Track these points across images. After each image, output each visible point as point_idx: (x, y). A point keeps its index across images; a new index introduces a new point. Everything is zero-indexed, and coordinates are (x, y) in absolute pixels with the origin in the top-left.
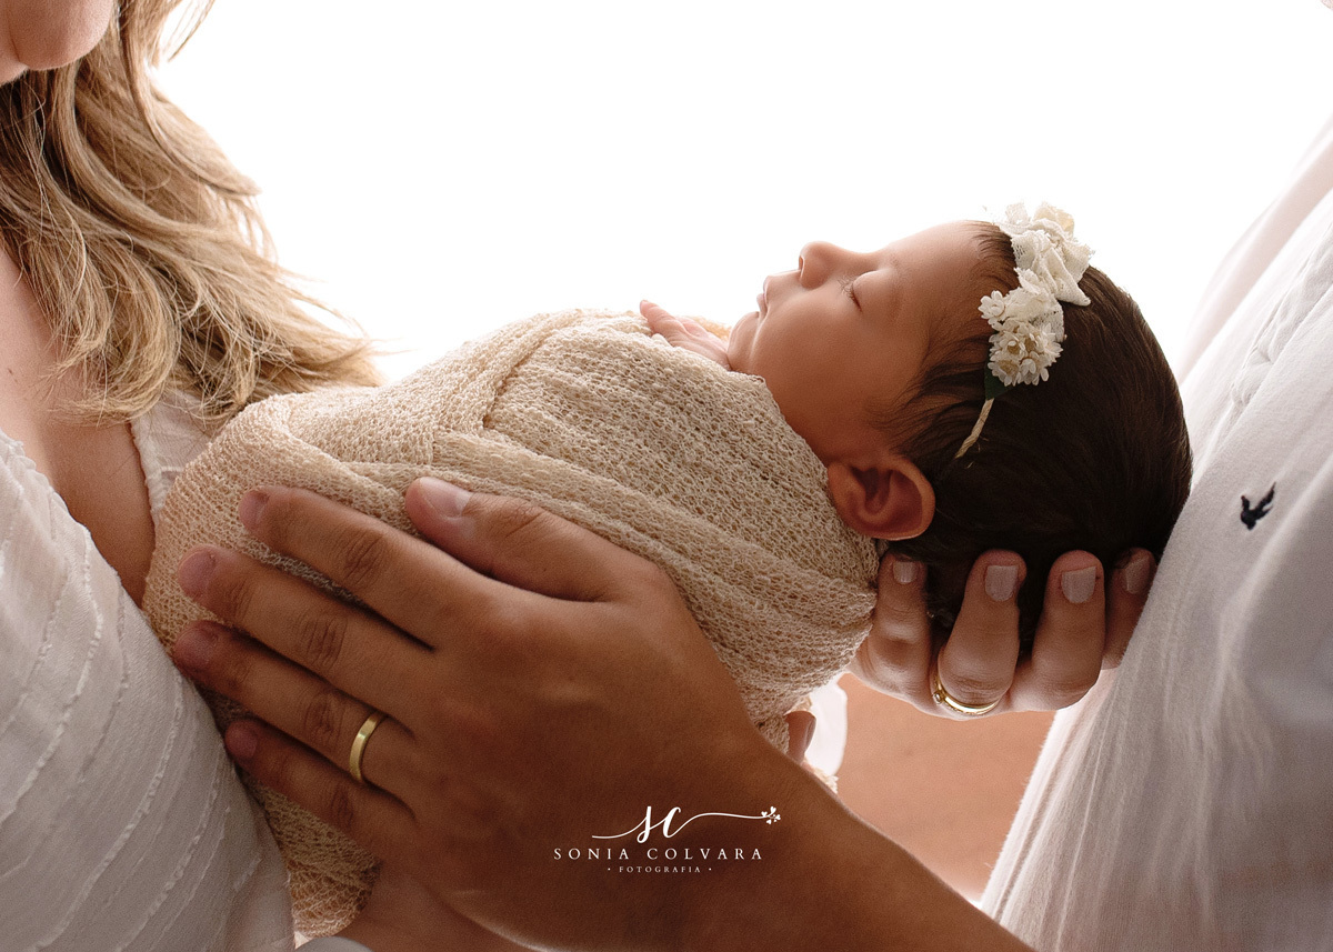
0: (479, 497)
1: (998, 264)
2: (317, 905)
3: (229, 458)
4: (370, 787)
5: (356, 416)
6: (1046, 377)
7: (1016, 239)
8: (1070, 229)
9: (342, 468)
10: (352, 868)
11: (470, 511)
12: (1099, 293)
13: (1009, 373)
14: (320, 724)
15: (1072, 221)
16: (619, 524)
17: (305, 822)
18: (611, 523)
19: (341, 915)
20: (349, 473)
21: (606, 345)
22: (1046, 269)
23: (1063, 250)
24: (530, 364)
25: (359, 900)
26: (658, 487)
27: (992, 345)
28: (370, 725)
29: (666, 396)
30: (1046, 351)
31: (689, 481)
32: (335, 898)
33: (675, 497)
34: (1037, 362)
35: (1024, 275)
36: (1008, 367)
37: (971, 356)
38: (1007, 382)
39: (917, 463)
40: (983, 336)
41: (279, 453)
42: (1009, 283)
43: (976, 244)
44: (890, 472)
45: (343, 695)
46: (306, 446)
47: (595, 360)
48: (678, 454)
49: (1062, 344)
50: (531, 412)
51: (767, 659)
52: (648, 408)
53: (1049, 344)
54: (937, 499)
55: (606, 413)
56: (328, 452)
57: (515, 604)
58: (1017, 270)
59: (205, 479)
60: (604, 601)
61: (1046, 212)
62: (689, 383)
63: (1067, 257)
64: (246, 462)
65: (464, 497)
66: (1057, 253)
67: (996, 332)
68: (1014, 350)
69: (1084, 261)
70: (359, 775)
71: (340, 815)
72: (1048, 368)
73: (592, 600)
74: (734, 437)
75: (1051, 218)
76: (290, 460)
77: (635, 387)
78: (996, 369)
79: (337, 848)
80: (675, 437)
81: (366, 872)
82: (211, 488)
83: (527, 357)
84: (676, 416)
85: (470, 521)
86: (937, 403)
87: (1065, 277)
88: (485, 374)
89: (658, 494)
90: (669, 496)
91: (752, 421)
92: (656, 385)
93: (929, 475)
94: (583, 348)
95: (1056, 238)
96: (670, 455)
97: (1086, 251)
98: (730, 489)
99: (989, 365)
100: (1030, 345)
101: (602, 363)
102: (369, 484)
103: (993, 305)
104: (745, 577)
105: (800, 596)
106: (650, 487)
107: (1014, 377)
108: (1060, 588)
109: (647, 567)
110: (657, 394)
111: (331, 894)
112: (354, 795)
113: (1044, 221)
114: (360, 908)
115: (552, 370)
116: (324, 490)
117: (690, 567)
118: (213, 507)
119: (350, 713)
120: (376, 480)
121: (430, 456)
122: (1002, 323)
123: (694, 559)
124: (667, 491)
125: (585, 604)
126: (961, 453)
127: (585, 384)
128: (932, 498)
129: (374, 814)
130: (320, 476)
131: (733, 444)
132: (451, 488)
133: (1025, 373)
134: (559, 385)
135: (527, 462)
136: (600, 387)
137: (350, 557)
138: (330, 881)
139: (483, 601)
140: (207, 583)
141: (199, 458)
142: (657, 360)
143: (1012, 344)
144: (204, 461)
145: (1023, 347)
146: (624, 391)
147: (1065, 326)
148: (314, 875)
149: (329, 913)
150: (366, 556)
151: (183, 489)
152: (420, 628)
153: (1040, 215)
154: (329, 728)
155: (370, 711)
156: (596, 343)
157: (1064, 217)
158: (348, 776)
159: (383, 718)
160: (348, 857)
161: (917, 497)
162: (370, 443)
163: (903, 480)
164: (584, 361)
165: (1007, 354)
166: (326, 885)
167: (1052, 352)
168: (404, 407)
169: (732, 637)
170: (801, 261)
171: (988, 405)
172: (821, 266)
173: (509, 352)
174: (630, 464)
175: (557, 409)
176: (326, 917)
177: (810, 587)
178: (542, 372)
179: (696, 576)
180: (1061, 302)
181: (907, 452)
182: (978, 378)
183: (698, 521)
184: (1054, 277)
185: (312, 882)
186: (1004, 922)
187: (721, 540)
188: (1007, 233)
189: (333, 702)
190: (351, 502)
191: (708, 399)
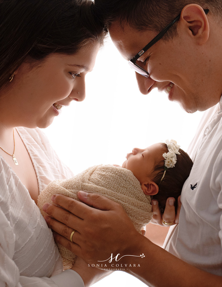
0: (90, 194)
1: (165, 149)
2: (65, 264)
3: (49, 189)
4: (74, 243)
5: (68, 181)
6: (174, 166)
7: (167, 145)
8: (176, 143)
9: (67, 191)
10: (71, 257)
11: (88, 196)
12: (182, 153)
13: (168, 166)
14: (65, 232)
15: (176, 142)
16: (113, 198)
17: (64, 250)
18: (112, 198)
19: (69, 265)
20: (69, 192)
21: (107, 168)
22: (173, 149)
23: (175, 146)
24: (95, 172)
25: (72, 263)
26: (118, 191)
27: (165, 162)
28: (73, 233)
29: (118, 174)
30: (174, 162)
31: (122, 189)
32: (68, 263)
33: (121, 192)
34: (173, 164)
35: (169, 150)
36: (168, 165)
37: (162, 164)
38: (168, 167)
39: (155, 182)
40: (163, 160)
41: (57, 189)
42: (167, 151)
43: (161, 146)
44: (151, 184)
45: (69, 227)
46: (62, 187)
47: (106, 170)
48: (120, 184)
49: (176, 161)
50: (96, 178)
51: (139, 218)
52: (115, 177)
53: (174, 161)
54: (159, 188)
55: (108, 178)
56: (65, 188)
57: (96, 211)
58: (168, 149)
59: (45, 193)
60: (111, 210)
61: (172, 140)
62: (122, 172)
63: (176, 147)
64: (52, 190)
65: (87, 194)
66: (174, 146)
67: (166, 160)
68: (169, 162)
69: (179, 148)
70: (72, 241)
71: (69, 248)
72: (174, 165)
73: (109, 210)
74: (130, 181)
75: (173, 141)
76: (59, 190)
77: (113, 173)
78: (166, 165)
79: (69, 254)
80: (120, 182)
81: (74, 258)
82: (46, 194)
83: (94, 171)
84: (120, 178)
85: (89, 197)
86: (157, 172)
87: (176, 150)
88: (88, 172)
89: (118, 192)
90: (120, 192)
91: (132, 178)
92: (116, 172)
93: (157, 184)
94: (103, 169)
95: (174, 144)
96: (119, 185)
97: (179, 146)
98: (129, 190)
99: (165, 165)
100: (171, 161)
101: (107, 170)
102: (72, 194)
103: (165, 155)
104: (133, 204)
105: (141, 206)
106: (117, 191)
107: (169, 167)
108: (180, 201)
109: (118, 204)
110: (117, 174)
111: (68, 262)
112: (71, 244)
113: (172, 142)
114: (73, 264)
115: (99, 172)
116: (65, 195)
117: (125, 203)
118: (47, 197)
119: (70, 230)
120: (73, 193)
121: (81, 188)
122: (166, 158)
123: (125, 202)
124: (119, 192)
125: (108, 211)
126: (162, 180)
127: (104, 173)
128: (158, 187)
129: (74, 247)
130: (64, 192)
131: (129, 182)
132: (85, 192)
133: (171, 166)
134: (100, 174)
135: (97, 188)
136: (107, 174)
137: (69, 205)
138: (68, 260)
139: (91, 211)
140: (47, 209)
141: (44, 190)
142: (116, 169)
143: (168, 161)
144: (45, 190)
145: (170, 161)
146: (111, 174)
147: (177, 158)
148: (65, 259)
149: (67, 265)
150: (71, 205)
151: (42, 195)
152: (81, 216)
153: (171, 141)
154: (67, 233)
155: (74, 230)
156: (105, 168)
157: (175, 141)
158: (70, 241)
159: (76, 231)
160: (71, 256)
161: (156, 188)
162: (71, 186)
163: (153, 185)
164: (104, 170)
165: (168, 163)
166: (67, 260)
167: (175, 162)
168: (76, 179)
169: (133, 214)
170: (133, 151)
171: (165, 171)
172: (136, 151)
173: (92, 170)
174: (113, 187)
175: (100, 177)
176: (67, 266)
177: (143, 204)
178: (97, 172)
179: (126, 205)
180: (176, 154)
181: (153, 181)
182: (164, 167)
183: (125, 196)
184: (174, 150)
185: (65, 260)
186: (166, 250)
187: (129, 199)
188: (166, 144)
189: (67, 228)
190: (69, 196)
191: (125, 174)
